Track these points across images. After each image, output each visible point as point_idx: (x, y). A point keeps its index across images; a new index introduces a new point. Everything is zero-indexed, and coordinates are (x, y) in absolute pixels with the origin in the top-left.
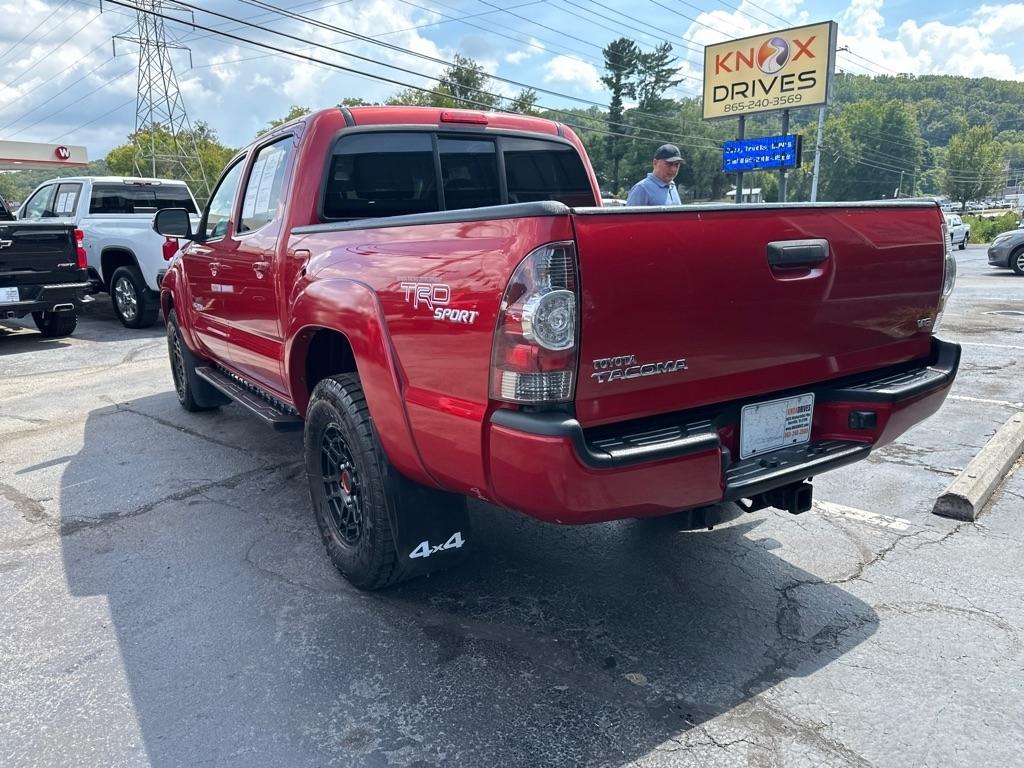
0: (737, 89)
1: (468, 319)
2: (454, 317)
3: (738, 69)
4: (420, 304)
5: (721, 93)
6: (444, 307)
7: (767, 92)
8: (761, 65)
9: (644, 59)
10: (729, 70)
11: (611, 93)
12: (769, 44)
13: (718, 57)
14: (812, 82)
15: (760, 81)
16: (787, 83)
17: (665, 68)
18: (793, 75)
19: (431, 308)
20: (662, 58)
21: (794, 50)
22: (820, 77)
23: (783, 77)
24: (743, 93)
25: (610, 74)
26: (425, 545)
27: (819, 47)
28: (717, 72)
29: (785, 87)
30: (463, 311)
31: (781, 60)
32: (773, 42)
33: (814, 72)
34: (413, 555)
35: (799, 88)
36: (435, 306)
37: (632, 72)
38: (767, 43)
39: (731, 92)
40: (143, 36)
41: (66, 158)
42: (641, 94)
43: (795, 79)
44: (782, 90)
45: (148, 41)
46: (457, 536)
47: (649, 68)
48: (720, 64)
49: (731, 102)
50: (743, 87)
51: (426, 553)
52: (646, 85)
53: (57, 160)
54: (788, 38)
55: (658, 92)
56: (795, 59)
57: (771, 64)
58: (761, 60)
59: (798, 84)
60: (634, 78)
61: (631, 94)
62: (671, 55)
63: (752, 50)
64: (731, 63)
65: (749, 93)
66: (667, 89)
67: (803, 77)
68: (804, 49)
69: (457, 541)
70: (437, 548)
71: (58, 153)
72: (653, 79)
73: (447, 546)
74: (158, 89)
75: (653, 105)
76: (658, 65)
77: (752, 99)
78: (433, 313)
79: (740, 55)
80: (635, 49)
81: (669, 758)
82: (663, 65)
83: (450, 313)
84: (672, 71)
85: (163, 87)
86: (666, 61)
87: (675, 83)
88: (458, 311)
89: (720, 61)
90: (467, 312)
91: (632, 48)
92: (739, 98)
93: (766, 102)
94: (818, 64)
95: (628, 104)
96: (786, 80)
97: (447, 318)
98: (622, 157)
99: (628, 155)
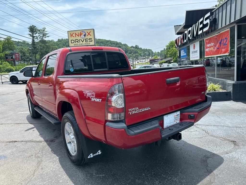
0: (76, 41)
1: (99, 101)
2: (96, 100)
3: (76, 37)
4: (88, 97)
5: (73, 42)
6: (94, 98)
7: (83, 42)
8: (81, 36)
9: (39, 31)
10: (74, 37)
11: (32, 38)
12: (82, 32)
13: (71, 34)
14: (91, 41)
15: (81, 39)
16: (87, 40)
17: (45, 33)
18: (87, 39)
19: (91, 98)
20: (44, 31)
21: (87, 34)
22: (93, 39)
23: (86, 39)
24: (77, 42)
25: (30, 33)
26: (92, 154)
27: (92, 33)
28: (71, 37)
29: (86, 41)
30: (98, 99)
31: (85, 35)
32: (83, 31)
33: (92, 39)
34: (89, 157)
35: (89, 42)
36: (92, 98)
37: (36, 33)
38: (81, 32)
39: (75, 41)
42: (39, 38)
43: (88, 40)
44: (86, 42)
46: (99, 151)
47: (41, 33)
48: (71, 35)
49: (75, 44)
50: (77, 41)
51: (92, 156)
52: (41, 37)
54: (86, 31)
55: (44, 38)
56: (88, 36)
57: (82, 36)
58: (81, 35)
59: (89, 41)
60: (37, 35)
61: (37, 38)
62: (46, 30)
63: (78, 33)
64: (74, 35)
65: (79, 42)
66: (46, 38)
67: (90, 39)
68: (89, 34)
69: (100, 152)
70: (94, 155)
72: (42, 35)
73: (97, 154)
75: (43, 42)
76: (43, 32)
77: (80, 43)
78: (91, 99)
79: (76, 34)
80: (36, 28)
82: (44, 32)
83: (95, 99)
84: (47, 34)
86: (45, 31)
87: (48, 37)
88: (97, 99)
89: (72, 34)
90: (99, 99)
91: (36, 27)
92: (77, 43)
93: (83, 44)
94: (92, 37)
95: (36, 41)
96: (86, 40)
97: (94, 100)
98: (37, 53)
99: (38, 53)
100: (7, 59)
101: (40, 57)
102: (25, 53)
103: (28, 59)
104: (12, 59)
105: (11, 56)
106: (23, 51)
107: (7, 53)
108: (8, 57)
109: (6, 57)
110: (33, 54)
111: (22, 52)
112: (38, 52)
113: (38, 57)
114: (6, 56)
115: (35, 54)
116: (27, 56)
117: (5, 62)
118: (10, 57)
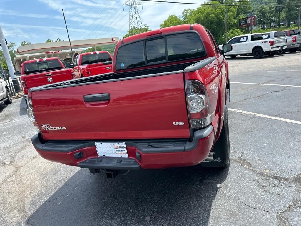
40: (130, 3)
41: (114, 41)
45: (131, 4)
53: (112, 42)
71: (112, 40)
74: (134, 17)
81: (273, 188)
85: (136, 17)
98: (282, 11)
99: (284, 10)
100: (241, 25)
101: (285, 15)
102: (266, 13)
103: (268, 21)
104: (246, 25)
105: (245, 20)
106: (264, 11)
107: (242, 18)
108: (242, 23)
109: (239, 23)
110: (277, 12)
111: (262, 13)
112: (283, 8)
113: (284, 16)
114: (239, 21)
115: (279, 12)
116: (268, 17)
117: (236, 30)
118: (244, 22)
